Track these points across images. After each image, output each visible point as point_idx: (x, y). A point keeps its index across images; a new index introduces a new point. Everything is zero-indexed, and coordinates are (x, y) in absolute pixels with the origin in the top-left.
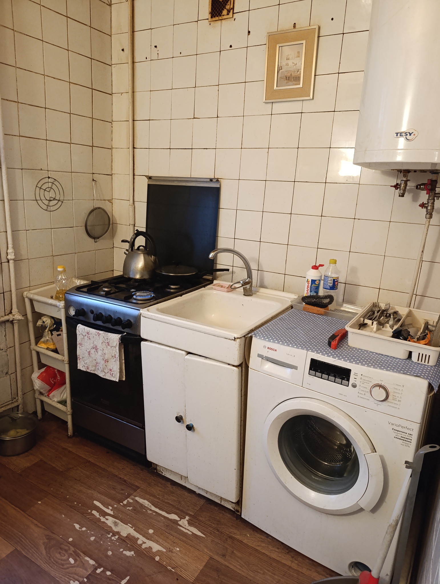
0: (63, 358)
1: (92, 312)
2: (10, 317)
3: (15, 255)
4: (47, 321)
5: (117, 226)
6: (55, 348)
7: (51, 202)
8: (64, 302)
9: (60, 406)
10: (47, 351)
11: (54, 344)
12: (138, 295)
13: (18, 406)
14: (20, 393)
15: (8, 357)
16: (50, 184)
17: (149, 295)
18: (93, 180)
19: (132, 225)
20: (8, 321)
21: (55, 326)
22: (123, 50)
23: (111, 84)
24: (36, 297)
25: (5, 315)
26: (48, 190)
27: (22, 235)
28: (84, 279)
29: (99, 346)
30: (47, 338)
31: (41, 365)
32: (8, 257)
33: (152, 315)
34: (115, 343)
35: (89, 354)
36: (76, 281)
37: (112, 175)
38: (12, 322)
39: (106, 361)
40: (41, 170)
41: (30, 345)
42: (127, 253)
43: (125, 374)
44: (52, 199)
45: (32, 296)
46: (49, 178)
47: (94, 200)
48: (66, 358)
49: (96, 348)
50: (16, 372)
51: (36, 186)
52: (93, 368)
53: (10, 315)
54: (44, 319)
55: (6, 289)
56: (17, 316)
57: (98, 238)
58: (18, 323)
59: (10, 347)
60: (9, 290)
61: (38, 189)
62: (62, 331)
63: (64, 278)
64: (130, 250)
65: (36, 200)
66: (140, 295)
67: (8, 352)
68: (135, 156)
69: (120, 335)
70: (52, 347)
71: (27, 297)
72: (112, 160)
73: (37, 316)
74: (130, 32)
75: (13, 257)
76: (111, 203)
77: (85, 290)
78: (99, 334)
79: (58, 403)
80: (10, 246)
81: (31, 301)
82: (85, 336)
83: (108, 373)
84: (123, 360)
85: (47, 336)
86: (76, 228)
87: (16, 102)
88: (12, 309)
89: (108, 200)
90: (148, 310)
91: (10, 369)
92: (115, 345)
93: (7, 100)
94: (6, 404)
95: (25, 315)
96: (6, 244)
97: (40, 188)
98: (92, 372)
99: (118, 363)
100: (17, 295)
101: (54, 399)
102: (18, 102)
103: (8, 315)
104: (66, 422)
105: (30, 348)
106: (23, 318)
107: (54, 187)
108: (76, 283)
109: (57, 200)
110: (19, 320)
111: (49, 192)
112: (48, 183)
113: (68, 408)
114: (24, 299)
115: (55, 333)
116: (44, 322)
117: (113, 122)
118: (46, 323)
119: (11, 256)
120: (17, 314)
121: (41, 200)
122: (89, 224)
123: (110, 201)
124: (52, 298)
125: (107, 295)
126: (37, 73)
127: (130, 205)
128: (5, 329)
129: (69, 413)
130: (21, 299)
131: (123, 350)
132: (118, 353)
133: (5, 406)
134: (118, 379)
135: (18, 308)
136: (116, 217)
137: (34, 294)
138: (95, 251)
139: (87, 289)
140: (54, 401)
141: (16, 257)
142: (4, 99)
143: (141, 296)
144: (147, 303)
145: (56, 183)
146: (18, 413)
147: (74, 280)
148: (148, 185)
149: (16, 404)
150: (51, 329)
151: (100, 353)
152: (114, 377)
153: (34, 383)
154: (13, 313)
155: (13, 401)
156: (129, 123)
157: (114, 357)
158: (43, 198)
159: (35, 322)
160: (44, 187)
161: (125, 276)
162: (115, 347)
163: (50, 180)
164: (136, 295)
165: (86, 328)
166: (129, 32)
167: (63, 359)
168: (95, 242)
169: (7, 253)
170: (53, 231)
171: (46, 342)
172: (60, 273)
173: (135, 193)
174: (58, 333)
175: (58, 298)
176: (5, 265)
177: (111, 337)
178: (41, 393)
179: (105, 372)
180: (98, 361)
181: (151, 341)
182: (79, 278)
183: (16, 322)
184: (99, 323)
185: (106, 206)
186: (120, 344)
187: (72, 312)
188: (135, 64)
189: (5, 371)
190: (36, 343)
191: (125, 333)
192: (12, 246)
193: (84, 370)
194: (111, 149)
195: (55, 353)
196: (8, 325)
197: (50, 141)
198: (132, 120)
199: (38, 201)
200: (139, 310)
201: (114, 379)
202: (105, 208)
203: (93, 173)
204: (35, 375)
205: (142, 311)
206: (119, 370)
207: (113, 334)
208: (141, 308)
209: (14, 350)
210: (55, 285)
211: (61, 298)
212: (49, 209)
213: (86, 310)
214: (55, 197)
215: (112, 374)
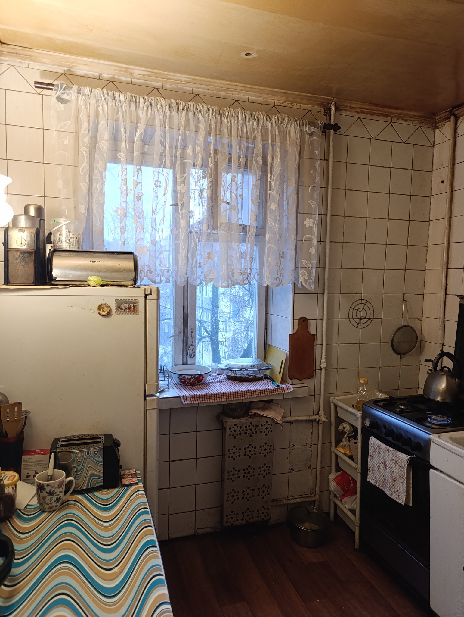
0: (357, 466)
1: (385, 427)
2: (317, 418)
3: (326, 364)
4: (347, 428)
5: (425, 344)
6: (351, 455)
7: (362, 320)
8: (361, 412)
9: (349, 514)
10: (344, 456)
11: (350, 451)
12: (433, 419)
13: (315, 501)
14: (318, 490)
15: (312, 453)
16: (362, 305)
17: (446, 420)
18: (403, 300)
19: (440, 343)
20: (315, 420)
21: (353, 433)
22: (443, 182)
23: (429, 212)
24: (340, 404)
25: (314, 415)
26: (360, 310)
27: (334, 348)
28: (385, 393)
29: (388, 463)
30: (345, 444)
31: (338, 469)
32: (321, 366)
33: (442, 443)
34: (403, 463)
35: (379, 469)
36: (378, 394)
37: (423, 294)
38: (318, 422)
39: (393, 480)
40: (356, 293)
41: (331, 446)
42: (430, 372)
43: (412, 499)
44: (363, 318)
45: (336, 402)
46: (362, 300)
47: (402, 318)
48: (359, 467)
49: (384, 463)
50: (317, 468)
51: (351, 307)
52: (381, 484)
53: (317, 415)
54: (345, 425)
55: (317, 392)
56: (323, 418)
57: (404, 355)
58: (323, 424)
59: (315, 445)
60: (319, 393)
61: (351, 310)
62: (358, 440)
63: (366, 389)
64: (433, 371)
65: (349, 319)
66: (434, 419)
67: (312, 448)
68: (448, 276)
69: (409, 457)
70: (348, 453)
71: (332, 402)
72: (425, 280)
73: (340, 421)
74: (451, 166)
75: (325, 366)
76: (421, 320)
77: (381, 404)
78: (389, 451)
79: (348, 511)
80: (324, 356)
81: (336, 406)
82: (377, 449)
83: (394, 492)
84: (411, 484)
85: (345, 442)
86: (382, 343)
87: (342, 242)
88: (319, 411)
89: (418, 318)
90: (439, 437)
91: (312, 464)
92: (403, 465)
93: (335, 242)
94: (305, 496)
95: (329, 418)
96: (320, 355)
97: (354, 309)
98: (380, 487)
99: (405, 485)
100: (324, 399)
101: (345, 506)
102: (343, 242)
103: (316, 415)
104: (354, 534)
105: (330, 449)
106: (327, 421)
107: (366, 307)
108: (378, 396)
109: (367, 319)
110: (323, 421)
111: (361, 312)
112: (360, 304)
113: (356, 519)
114: (330, 403)
115: (352, 440)
116: (344, 428)
117: (428, 246)
118: (346, 429)
119: (323, 365)
120: (323, 416)
121: (353, 319)
122: (395, 340)
123: (420, 319)
124: (353, 406)
125: (401, 414)
126: (361, 217)
127: (439, 324)
128: (312, 427)
129: (357, 524)
130: (328, 403)
131: (411, 473)
132: (406, 475)
133: (305, 497)
134: (404, 503)
135: (324, 410)
136: (424, 334)
137: (339, 400)
138: (399, 367)
139: (383, 404)
140: (345, 507)
141: (327, 366)
142: (332, 242)
143: (436, 420)
144: (440, 429)
145: (368, 304)
146: (314, 508)
147: (376, 393)
148: (460, 304)
149: (313, 499)
150: (349, 435)
151: (388, 470)
152: (400, 499)
153: (330, 483)
154: (320, 415)
155: (311, 495)
156: (444, 246)
157: (401, 477)
158: (355, 317)
159: (337, 427)
160: (357, 308)
161: (425, 396)
162: (403, 468)
163: (362, 302)
164: (431, 418)
165: (378, 441)
166: (449, 166)
167: (356, 468)
168: (400, 358)
169: (321, 362)
170: (361, 345)
171: (344, 447)
172: (362, 385)
173: (446, 312)
174: (355, 441)
175: (357, 408)
176: (318, 372)
177: (399, 456)
178: (335, 496)
179: (392, 492)
180: (387, 478)
181: (441, 471)
182: (381, 391)
183: (321, 422)
184: (390, 439)
185: (415, 324)
186: (408, 465)
187: (367, 423)
188: (454, 192)
189: (308, 465)
190: (336, 447)
191: (415, 456)
192: (325, 357)
193: (373, 483)
194: (424, 270)
195: (350, 460)
196: (315, 424)
197: (366, 270)
198: (447, 243)
199: (350, 320)
200: (430, 434)
201: (400, 502)
202: (413, 326)
203: (404, 294)
204: (332, 476)
205: (433, 436)
206: (405, 493)
207: (402, 454)
208: (432, 433)
209: (317, 447)
210: (356, 395)
211: (360, 408)
212: (359, 327)
213: (379, 423)
214: (366, 316)
215: (399, 495)
